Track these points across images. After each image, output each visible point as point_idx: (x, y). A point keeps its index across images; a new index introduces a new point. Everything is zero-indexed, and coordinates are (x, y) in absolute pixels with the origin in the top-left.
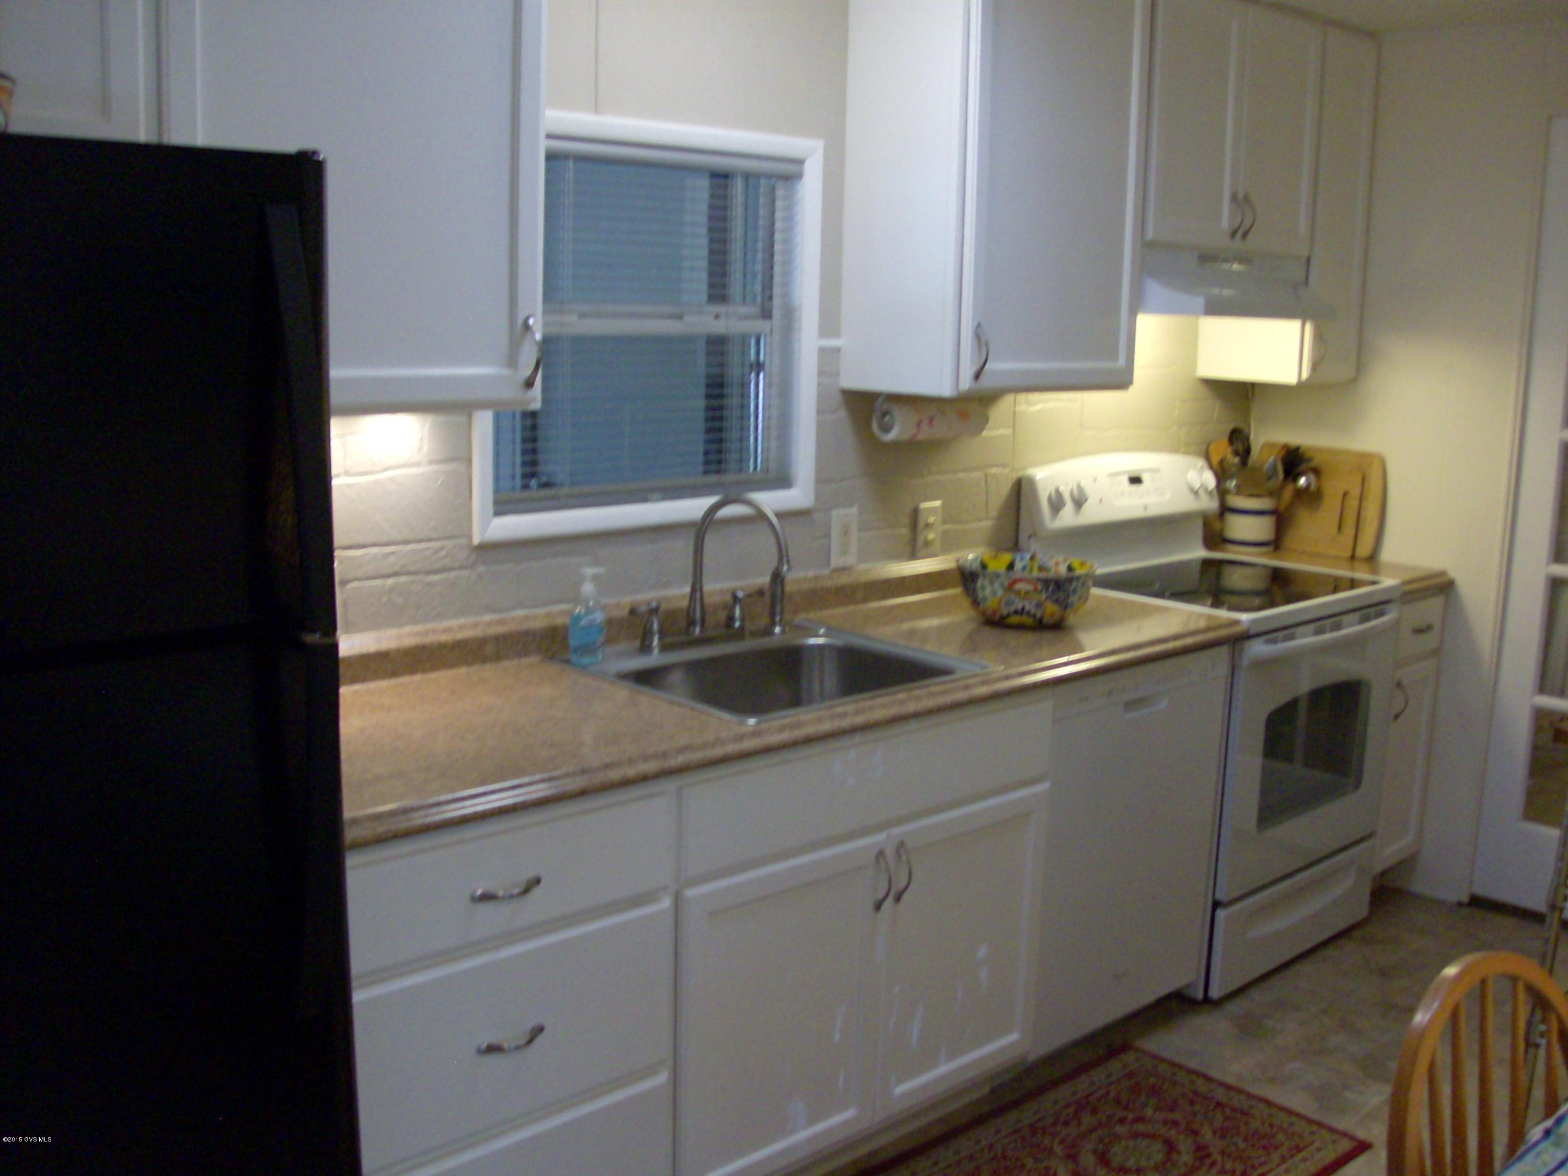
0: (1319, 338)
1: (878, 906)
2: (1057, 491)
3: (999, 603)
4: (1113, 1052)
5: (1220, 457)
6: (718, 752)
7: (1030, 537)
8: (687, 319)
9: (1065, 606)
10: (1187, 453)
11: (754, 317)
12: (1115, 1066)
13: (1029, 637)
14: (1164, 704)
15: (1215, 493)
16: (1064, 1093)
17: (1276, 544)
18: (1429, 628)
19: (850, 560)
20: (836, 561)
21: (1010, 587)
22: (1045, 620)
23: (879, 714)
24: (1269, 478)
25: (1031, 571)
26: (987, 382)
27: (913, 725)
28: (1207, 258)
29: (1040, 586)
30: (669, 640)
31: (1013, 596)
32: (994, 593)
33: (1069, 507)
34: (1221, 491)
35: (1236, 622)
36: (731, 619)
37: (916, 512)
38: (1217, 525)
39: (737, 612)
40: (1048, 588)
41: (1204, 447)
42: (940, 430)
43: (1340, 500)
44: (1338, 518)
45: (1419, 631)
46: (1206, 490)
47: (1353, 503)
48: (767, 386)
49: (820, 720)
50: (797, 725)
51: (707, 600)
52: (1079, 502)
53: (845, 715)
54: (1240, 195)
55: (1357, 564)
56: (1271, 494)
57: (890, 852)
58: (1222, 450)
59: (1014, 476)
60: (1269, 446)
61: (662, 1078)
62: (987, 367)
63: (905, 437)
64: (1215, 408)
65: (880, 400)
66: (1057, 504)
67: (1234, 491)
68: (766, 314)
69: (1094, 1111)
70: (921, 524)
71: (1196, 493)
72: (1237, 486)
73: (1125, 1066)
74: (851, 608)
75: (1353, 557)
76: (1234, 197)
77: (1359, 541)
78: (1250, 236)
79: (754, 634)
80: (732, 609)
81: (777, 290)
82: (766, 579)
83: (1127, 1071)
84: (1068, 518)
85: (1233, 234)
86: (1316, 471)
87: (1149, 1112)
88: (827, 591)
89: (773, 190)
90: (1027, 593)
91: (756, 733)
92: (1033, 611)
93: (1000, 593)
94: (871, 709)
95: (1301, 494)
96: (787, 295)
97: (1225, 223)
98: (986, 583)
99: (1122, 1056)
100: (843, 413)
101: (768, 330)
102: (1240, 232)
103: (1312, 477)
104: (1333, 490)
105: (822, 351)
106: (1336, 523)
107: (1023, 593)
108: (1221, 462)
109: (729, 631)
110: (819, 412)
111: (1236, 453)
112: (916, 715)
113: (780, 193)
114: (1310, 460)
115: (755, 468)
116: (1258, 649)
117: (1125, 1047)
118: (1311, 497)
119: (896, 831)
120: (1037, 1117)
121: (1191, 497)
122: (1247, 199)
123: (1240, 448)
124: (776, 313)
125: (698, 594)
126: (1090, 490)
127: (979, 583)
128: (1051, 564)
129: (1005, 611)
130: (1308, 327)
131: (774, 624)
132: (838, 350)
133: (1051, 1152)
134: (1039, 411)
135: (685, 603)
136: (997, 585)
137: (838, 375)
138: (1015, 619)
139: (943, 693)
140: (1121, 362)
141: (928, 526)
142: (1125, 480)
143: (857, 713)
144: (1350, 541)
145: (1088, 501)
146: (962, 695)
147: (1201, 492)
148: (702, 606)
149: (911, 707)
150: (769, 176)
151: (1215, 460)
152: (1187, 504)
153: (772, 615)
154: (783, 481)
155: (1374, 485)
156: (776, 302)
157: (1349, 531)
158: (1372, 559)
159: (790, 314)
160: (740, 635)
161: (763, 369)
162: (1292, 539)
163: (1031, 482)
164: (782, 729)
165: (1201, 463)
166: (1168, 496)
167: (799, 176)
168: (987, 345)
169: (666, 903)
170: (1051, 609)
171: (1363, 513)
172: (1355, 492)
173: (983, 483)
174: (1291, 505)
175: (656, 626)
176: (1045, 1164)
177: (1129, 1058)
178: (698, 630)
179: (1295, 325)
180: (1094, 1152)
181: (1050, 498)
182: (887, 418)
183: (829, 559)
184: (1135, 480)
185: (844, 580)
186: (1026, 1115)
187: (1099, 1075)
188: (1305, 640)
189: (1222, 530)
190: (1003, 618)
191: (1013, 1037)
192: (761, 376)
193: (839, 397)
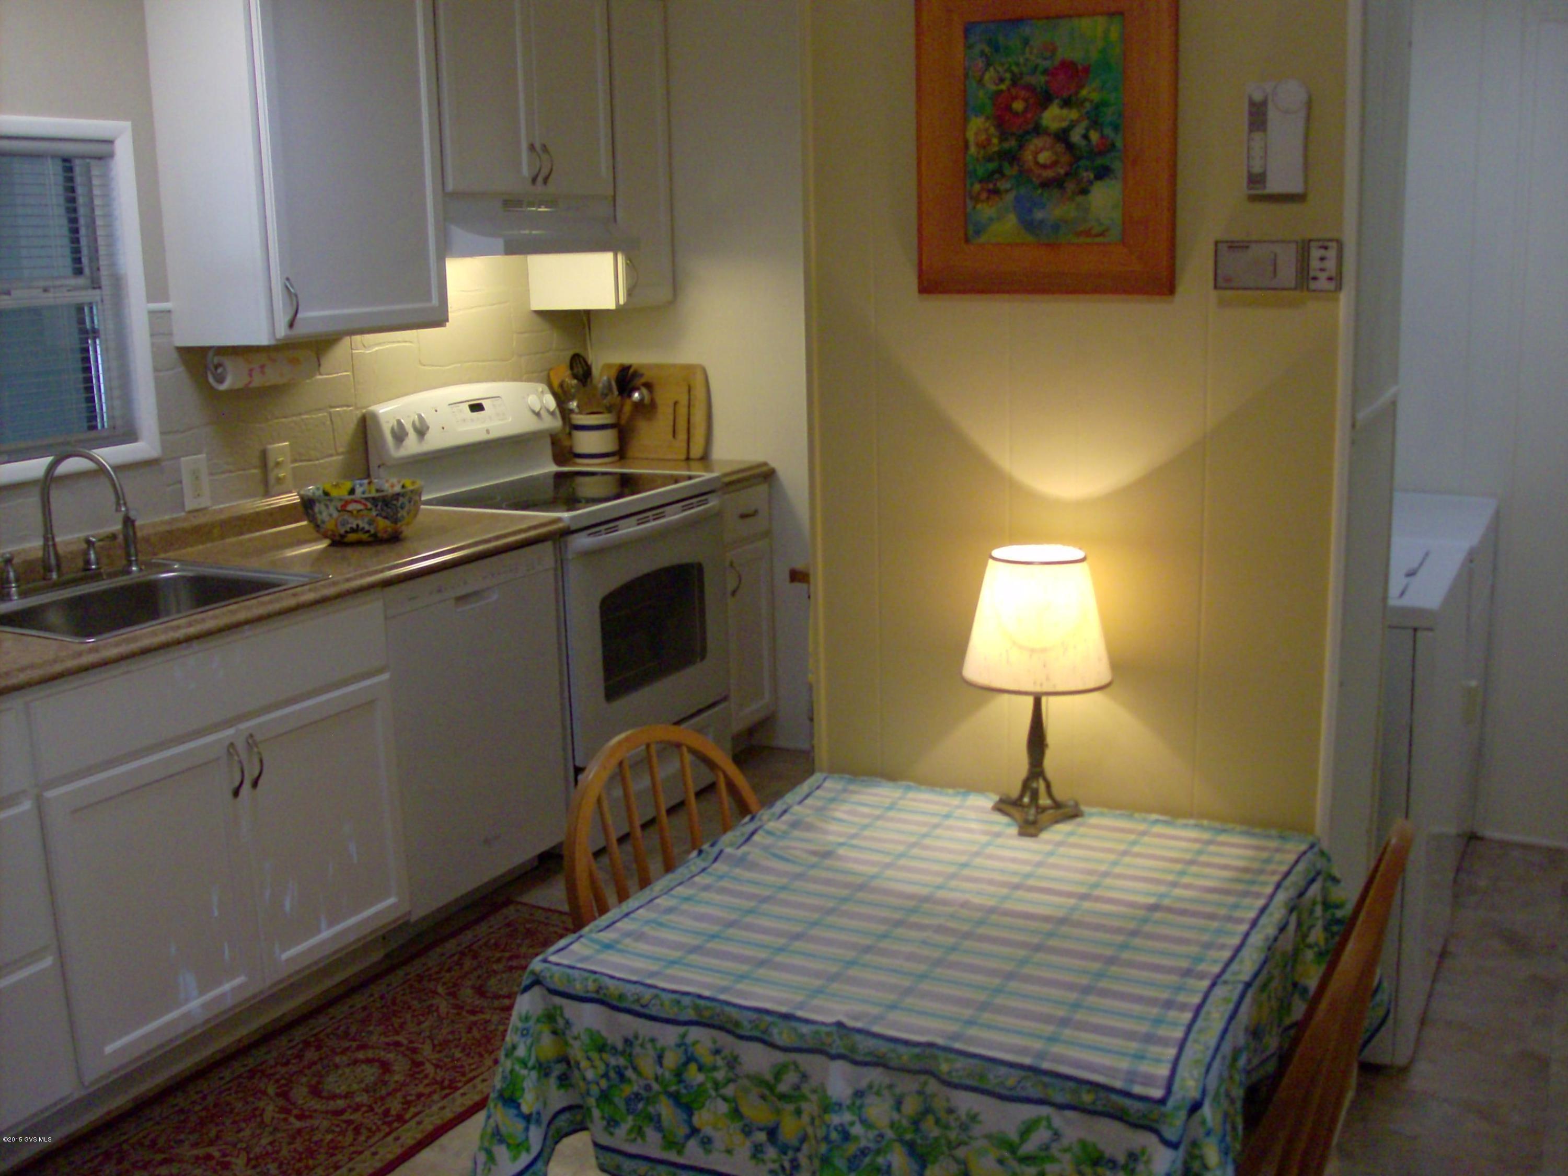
0: (631, 266)
1: (236, 793)
2: (399, 422)
3: (336, 525)
4: (496, 908)
5: (560, 381)
6: (58, 668)
7: (379, 467)
8: (15, 293)
9: (396, 521)
10: (529, 380)
11: (85, 288)
12: (497, 920)
13: (370, 551)
14: (495, 597)
15: (558, 412)
16: (451, 946)
17: (621, 453)
18: (755, 513)
19: (205, 502)
20: (190, 504)
21: (343, 509)
22: (379, 535)
23: (210, 624)
24: (606, 395)
25: (370, 492)
26: (301, 330)
27: (247, 631)
28: (511, 203)
29: (369, 505)
30: (24, 587)
31: (346, 516)
32: (331, 515)
33: (412, 436)
34: (564, 412)
35: (559, 520)
36: (88, 562)
37: (264, 454)
38: (566, 443)
39: (92, 556)
40: (376, 506)
41: (545, 373)
42: (272, 376)
43: (671, 410)
44: (672, 424)
45: (744, 516)
46: (548, 411)
47: (682, 411)
48: (105, 351)
49: (154, 634)
50: (135, 639)
51: (60, 550)
52: (422, 431)
53: (178, 627)
54: (538, 146)
55: (692, 463)
56: (609, 409)
57: (241, 745)
58: (563, 374)
59: (359, 413)
60: (609, 366)
61: (48, 961)
62: (299, 316)
63: (239, 385)
64: (554, 338)
65: (211, 354)
66: (400, 435)
67: (577, 410)
68: (96, 284)
69: (475, 957)
70: (271, 464)
71: (538, 414)
72: (578, 406)
73: (506, 918)
74: (209, 545)
75: (688, 459)
76: (532, 147)
77: (692, 444)
78: (550, 180)
79: (111, 575)
80: (86, 553)
81: (103, 262)
82: (117, 527)
83: (508, 921)
84: (412, 446)
85: (534, 180)
86: (649, 386)
87: (523, 950)
88: (185, 531)
89: (89, 171)
90: (359, 511)
91: (94, 650)
92: (367, 527)
93: (335, 514)
94: (203, 620)
95: (639, 405)
96: (113, 264)
97: (526, 172)
98: (323, 507)
99: (505, 911)
100: (181, 369)
101: (98, 298)
102: (541, 178)
103: (644, 391)
104: (664, 399)
105: (152, 313)
106: (670, 429)
107: (355, 512)
108: (561, 385)
109: (88, 575)
110: (156, 370)
111: (575, 376)
112: (247, 622)
113: (95, 172)
114: (642, 375)
115: (103, 426)
116: (583, 541)
117: (508, 902)
118: (647, 409)
119: (244, 726)
120: (425, 967)
121: (534, 418)
122: (544, 148)
123: (580, 371)
124: (105, 282)
125: (50, 543)
126: (429, 421)
127: (316, 509)
128: (386, 486)
129: (342, 531)
130: (620, 258)
131: (130, 564)
132: (169, 312)
133: (435, 992)
134: (377, 351)
135: (40, 554)
136: (332, 509)
137: (171, 334)
138: (352, 537)
139: (271, 602)
140: (435, 302)
141: (278, 464)
142: (466, 407)
143: (190, 625)
144: (684, 444)
145: (430, 429)
146: (292, 602)
147: (543, 413)
148: (56, 554)
149: (242, 616)
150: (83, 157)
151: (556, 384)
152: (528, 424)
153: (128, 555)
154: (129, 435)
155: (699, 393)
156: (104, 272)
157: (682, 436)
158: (705, 458)
159: (118, 282)
160: (96, 576)
161: (99, 337)
162: (634, 450)
163: (374, 416)
164: (117, 645)
165: (541, 387)
166: (510, 420)
167: (111, 155)
168: (296, 296)
169: (27, 805)
170: (382, 523)
171: (692, 417)
172: (684, 401)
173: (328, 423)
174: (632, 418)
175: (12, 575)
176: (429, 1003)
177: (510, 912)
178: (54, 576)
179: (609, 256)
180: (473, 987)
181: (393, 431)
182: (220, 370)
183: (183, 504)
184: (477, 407)
185: (201, 520)
186: (415, 968)
187: (483, 929)
188: (628, 529)
189: (571, 448)
190: (342, 536)
191: (392, 900)
192: (98, 342)
193: (175, 355)
